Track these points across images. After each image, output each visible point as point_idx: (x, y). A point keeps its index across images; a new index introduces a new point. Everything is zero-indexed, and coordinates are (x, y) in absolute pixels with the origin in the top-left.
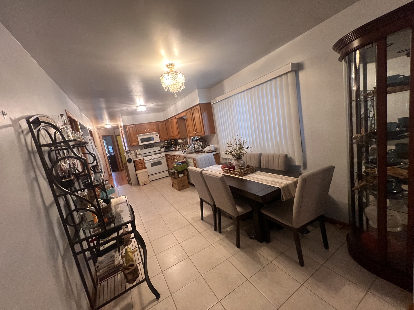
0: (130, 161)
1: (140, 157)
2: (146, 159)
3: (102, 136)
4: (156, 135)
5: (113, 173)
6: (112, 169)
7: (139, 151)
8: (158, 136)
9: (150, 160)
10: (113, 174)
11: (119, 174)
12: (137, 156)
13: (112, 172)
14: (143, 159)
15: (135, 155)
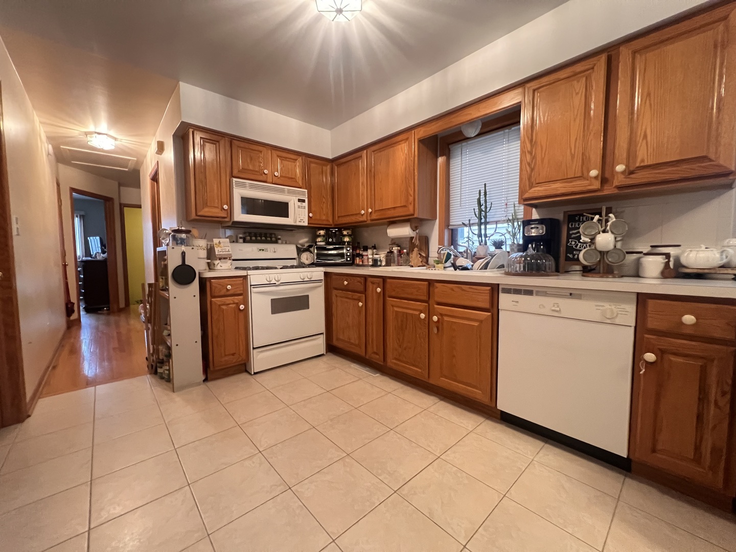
0: (184, 275)
1: (224, 269)
2: (256, 277)
3: (73, 190)
4: (299, 200)
5: (88, 315)
6: (86, 302)
7: (223, 245)
8: (306, 204)
9: (270, 285)
10: (86, 320)
11: (108, 324)
12: (216, 262)
13: (82, 313)
14: (245, 277)
15: (208, 258)
